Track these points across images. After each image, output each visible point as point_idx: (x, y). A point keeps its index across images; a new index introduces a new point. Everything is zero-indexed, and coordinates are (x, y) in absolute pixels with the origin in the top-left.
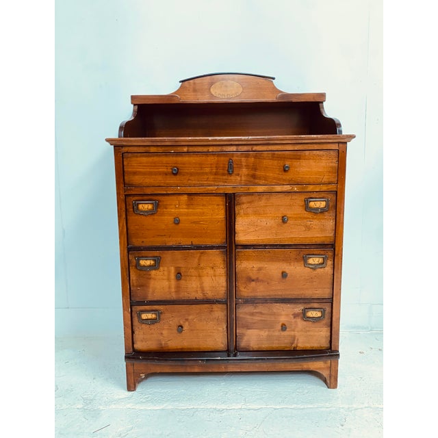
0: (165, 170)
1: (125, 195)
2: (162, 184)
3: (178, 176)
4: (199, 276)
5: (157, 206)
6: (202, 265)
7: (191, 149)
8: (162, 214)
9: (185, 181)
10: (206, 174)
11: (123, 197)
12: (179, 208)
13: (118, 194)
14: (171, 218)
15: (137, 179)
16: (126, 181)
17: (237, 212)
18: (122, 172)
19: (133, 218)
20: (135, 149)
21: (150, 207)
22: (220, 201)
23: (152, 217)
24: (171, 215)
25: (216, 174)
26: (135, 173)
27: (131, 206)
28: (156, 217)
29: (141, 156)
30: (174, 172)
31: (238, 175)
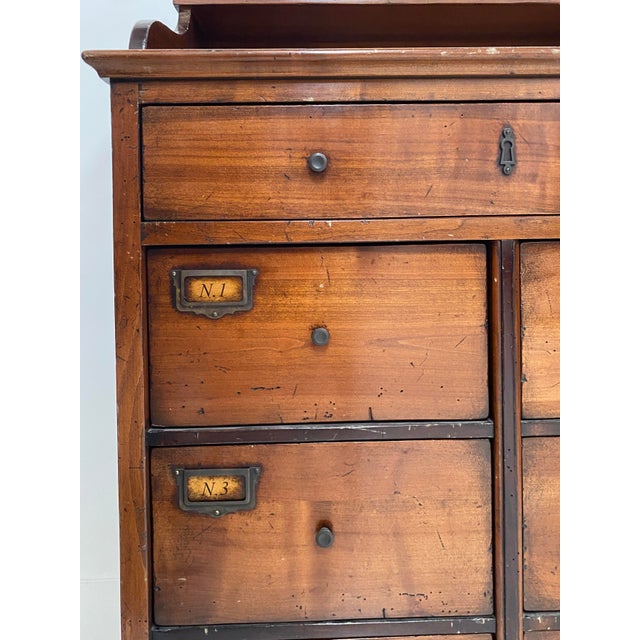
0: (284, 162)
1: (147, 250)
2: (273, 212)
3: (326, 184)
4: (396, 534)
5: (254, 286)
6: (405, 495)
7: (375, 92)
8: (272, 315)
9: (351, 203)
10: (424, 174)
11: (135, 256)
12: (327, 294)
13: (120, 244)
14: (302, 329)
15: (187, 195)
16: (149, 200)
17: (526, 306)
18: (136, 170)
19: (169, 328)
20: (185, 92)
21: (230, 289)
22: (469, 269)
23: (236, 324)
24: (298, 315)
25: (456, 174)
26: (179, 174)
27: (165, 288)
28: (247, 324)
29: (202, 117)
30: (317, 167)
31: (533, 177)
